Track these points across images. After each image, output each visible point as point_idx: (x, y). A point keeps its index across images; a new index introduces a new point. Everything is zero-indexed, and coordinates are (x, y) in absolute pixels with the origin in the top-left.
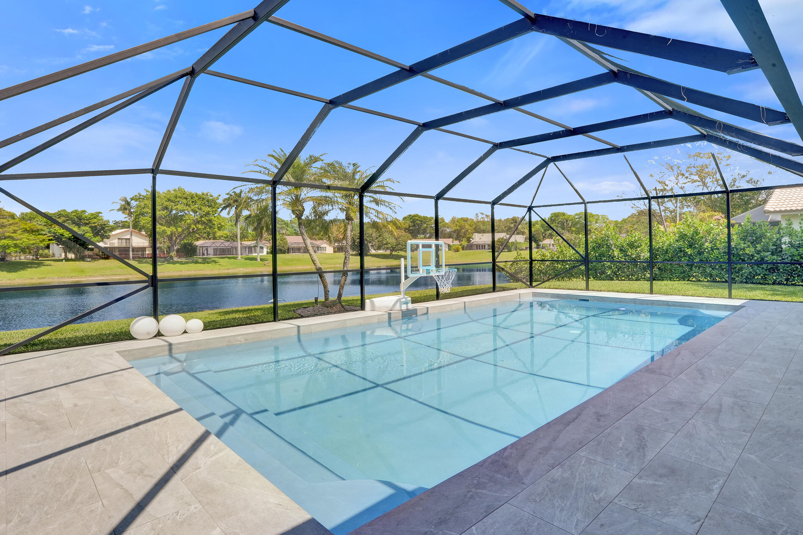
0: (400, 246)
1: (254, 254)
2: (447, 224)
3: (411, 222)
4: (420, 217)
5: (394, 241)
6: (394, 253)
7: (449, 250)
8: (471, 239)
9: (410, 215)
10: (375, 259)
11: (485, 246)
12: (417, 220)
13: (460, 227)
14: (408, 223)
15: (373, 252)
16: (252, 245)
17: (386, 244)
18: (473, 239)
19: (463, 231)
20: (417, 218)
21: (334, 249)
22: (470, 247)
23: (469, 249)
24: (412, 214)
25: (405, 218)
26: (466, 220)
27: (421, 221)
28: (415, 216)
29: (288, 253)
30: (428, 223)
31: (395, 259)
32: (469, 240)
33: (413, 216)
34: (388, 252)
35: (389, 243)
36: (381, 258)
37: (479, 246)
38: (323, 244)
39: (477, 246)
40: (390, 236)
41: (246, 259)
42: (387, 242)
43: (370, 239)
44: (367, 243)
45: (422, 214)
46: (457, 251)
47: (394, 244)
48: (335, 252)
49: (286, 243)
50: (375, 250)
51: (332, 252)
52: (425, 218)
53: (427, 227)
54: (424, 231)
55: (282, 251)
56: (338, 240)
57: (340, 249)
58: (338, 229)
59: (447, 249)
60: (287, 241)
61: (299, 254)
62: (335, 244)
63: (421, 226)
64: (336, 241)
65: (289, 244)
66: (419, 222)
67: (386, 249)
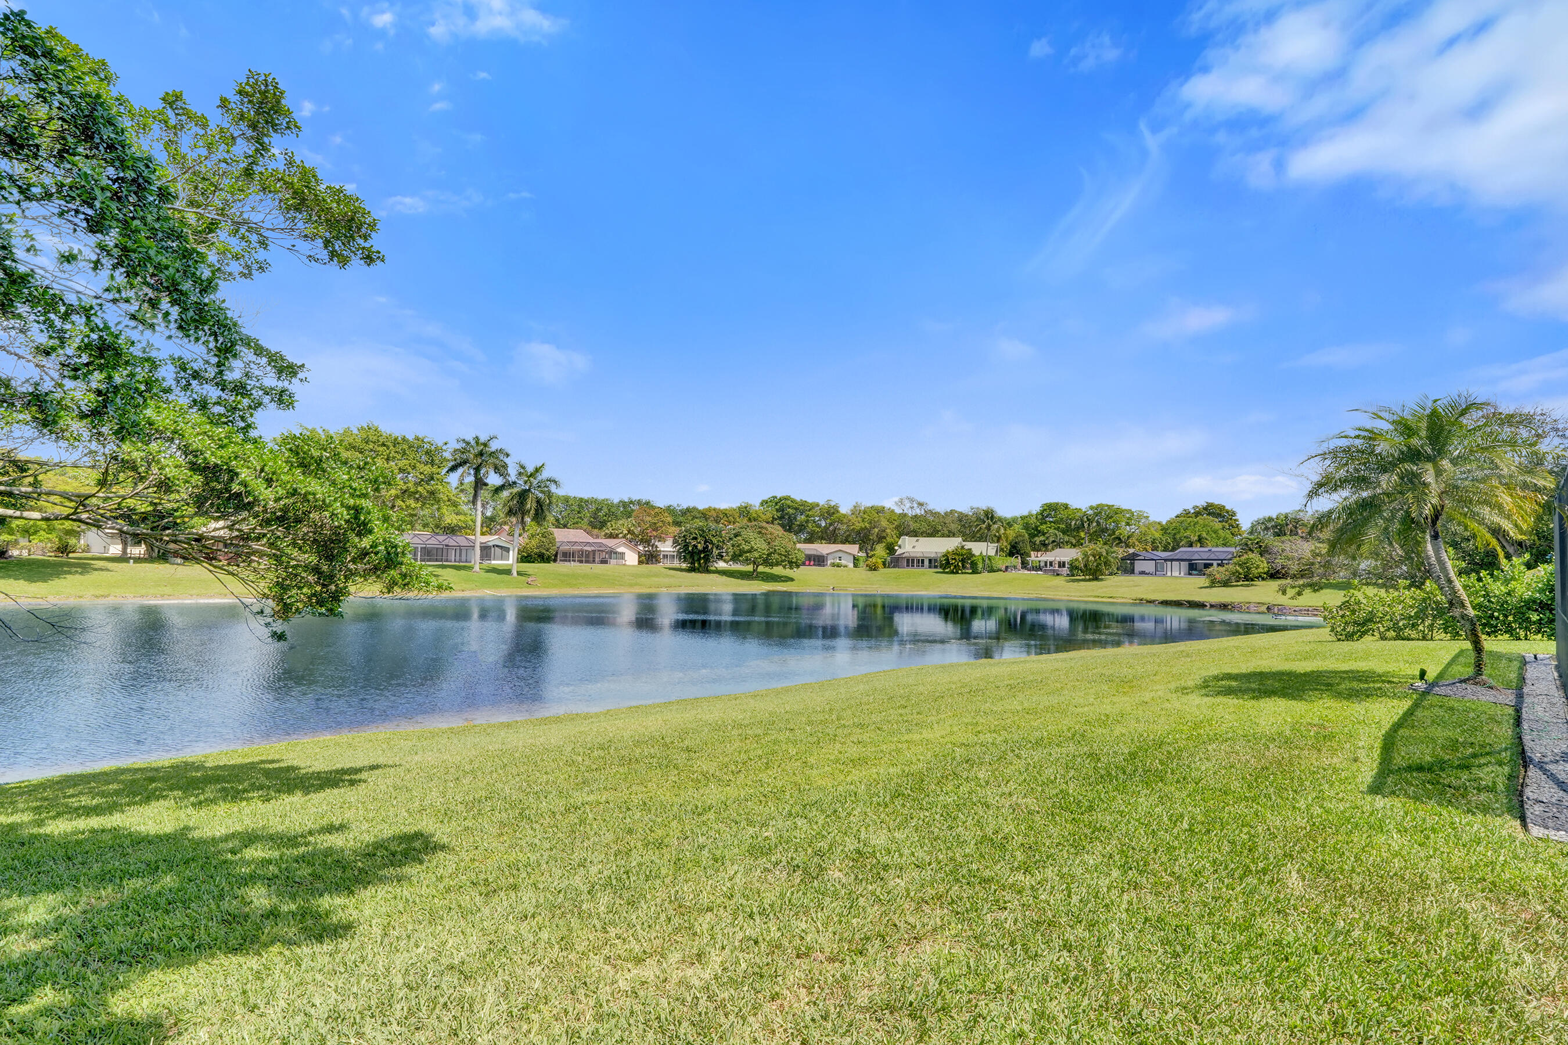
0: (776, 556)
1: (493, 562)
2: (844, 516)
3: (777, 510)
4: (793, 501)
5: (765, 546)
6: (761, 569)
7: (855, 566)
8: (896, 548)
9: (775, 497)
10: (724, 579)
11: (923, 561)
12: (789, 507)
13: (870, 523)
14: (771, 512)
15: (721, 565)
16: (491, 544)
17: (749, 551)
18: (900, 547)
19: (876, 530)
20: (789, 502)
21: (639, 557)
22: (895, 561)
23: (894, 567)
24: (779, 495)
25: (764, 503)
26: (880, 510)
27: (796, 509)
28: (786, 499)
29: (555, 561)
30: (810, 513)
31: (763, 580)
32: (890, 549)
33: (781, 500)
34: (750, 568)
35: (756, 550)
36: (738, 578)
37: (913, 560)
38: (619, 547)
39: (908, 560)
40: (756, 535)
41: (488, 571)
42: (752, 547)
43: (718, 541)
44: (712, 548)
45: (798, 496)
46: (875, 570)
47: (765, 551)
48: (640, 562)
49: (552, 542)
50: (726, 562)
51: (637, 563)
52: (804, 503)
53: (807, 522)
54: (802, 528)
55: (543, 558)
56: (646, 541)
57: (650, 557)
58: (648, 519)
59: (851, 565)
60: (554, 539)
61: (578, 564)
62: (641, 548)
63: (795, 518)
64: (642, 541)
65: (558, 544)
66: (791, 511)
67: (747, 561)
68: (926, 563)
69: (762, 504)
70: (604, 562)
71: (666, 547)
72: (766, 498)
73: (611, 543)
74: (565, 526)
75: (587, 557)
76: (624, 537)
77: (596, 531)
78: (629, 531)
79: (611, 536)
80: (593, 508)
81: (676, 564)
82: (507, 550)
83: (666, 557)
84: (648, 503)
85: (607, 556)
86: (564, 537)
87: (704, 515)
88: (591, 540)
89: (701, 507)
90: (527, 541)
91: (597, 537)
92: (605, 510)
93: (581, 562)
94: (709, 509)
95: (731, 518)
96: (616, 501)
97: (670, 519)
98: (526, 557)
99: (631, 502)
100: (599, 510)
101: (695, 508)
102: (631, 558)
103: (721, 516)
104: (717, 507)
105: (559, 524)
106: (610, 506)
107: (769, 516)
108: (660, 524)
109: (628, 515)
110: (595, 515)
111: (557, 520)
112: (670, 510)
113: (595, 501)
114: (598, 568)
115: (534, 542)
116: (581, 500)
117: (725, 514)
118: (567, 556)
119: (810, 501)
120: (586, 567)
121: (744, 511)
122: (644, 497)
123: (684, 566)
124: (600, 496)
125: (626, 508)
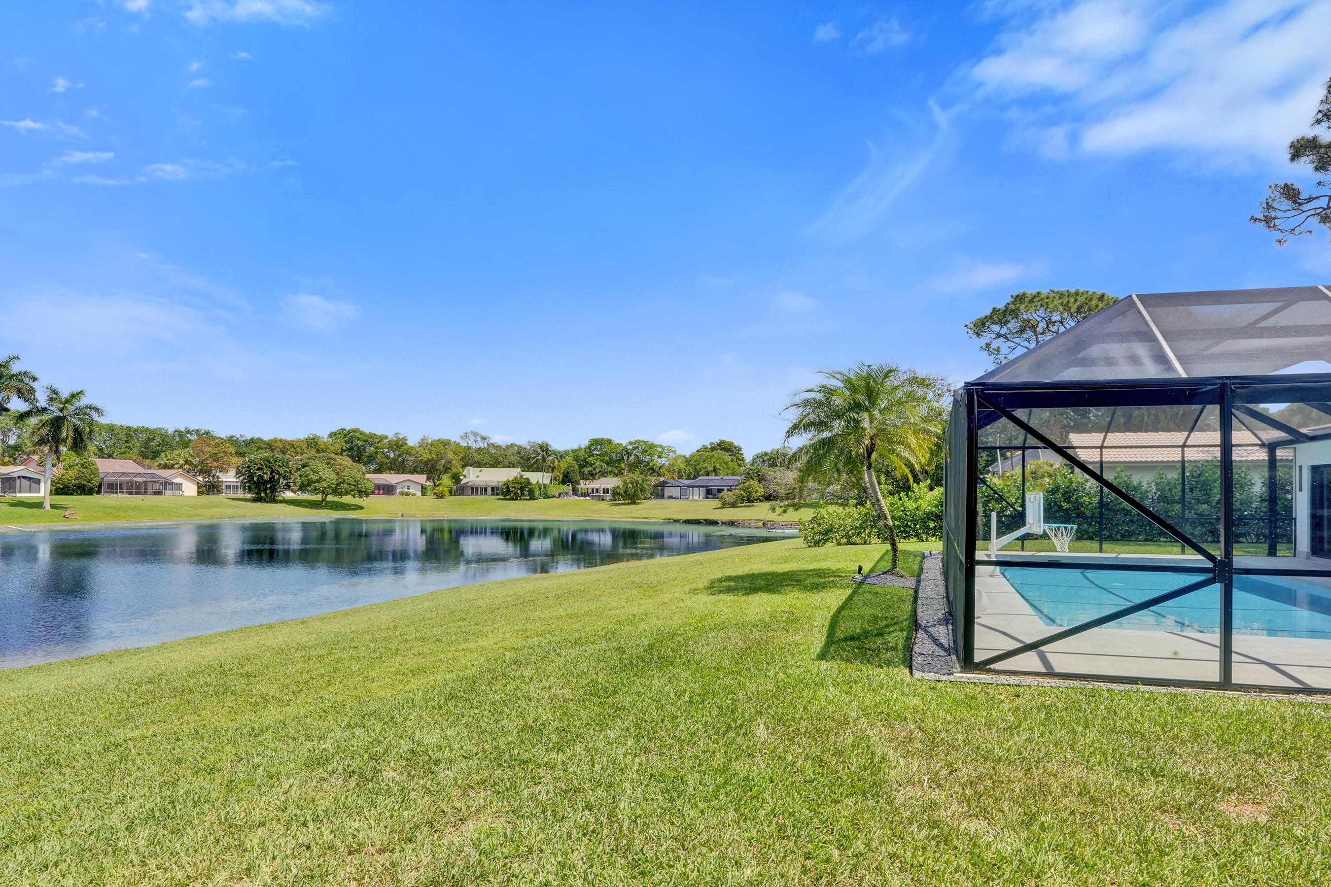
0: (345, 486)
1: (18, 495)
2: (412, 448)
3: (346, 442)
4: (362, 433)
5: (333, 476)
6: (330, 498)
7: (423, 494)
8: (462, 477)
9: (343, 430)
10: (292, 508)
11: (486, 489)
12: (358, 439)
13: (437, 455)
14: (341, 444)
15: (289, 495)
16: (15, 475)
17: (318, 481)
18: (465, 476)
19: (443, 461)
20: (357, 435)
21: (199, 488)
22: (460, 490)
23: (459, 495)
24: (348, 428)
25: (332, 435)
26: (446, 443)
27: (365, 441)
28: (354, 431)
29: (99, 492)
30: (379, 445)
31: (332, 508)
32: (456, 478)
33: (349, 432)
34: (319, 497)
35: (325, 480)
36: (306, 507)
37: (477, 489)
38: (175, 477)
39: (472, 489)
40: (324, 466)
41: (13, 505)
42: (321, 478)
43: (285, 471)
44: (279, 478)
45: (367, 429)
46: (441, 497)
47: (334, 481)
48: (200, 493)
49: (95, 472)
50: (293, 491)
51: (196, 494)
52: (373, 436)
53: (376, 453)
54: (371, 459)
55: (84, 489)
56: (206, 471)
57: (211, 488)
58: (208, 449)
59: (419, 494)
60: (97, 470)
61: (127, 496)
62: (200, 478)
63: (364, 450)
64: (201, 472)
65: (102, 476)
66: (360, 443)
67: (316, 491)
68: (489, 491)
69: (330, 436)
70: (158, 493)
71: (229, 477)
72: (334, 430)
73: (165, 473)
74: (110, 456)
75: (137, 489)
76: (181, 467)
77: (147, 462)
78: (186, 462)
79: (165, 467)
80: (144, 437)
81: (240, 494)
82: (38, 482)
83: (228, 487)
84: (207, 433)
85: (161, 488)
86: (107, 468)
87: (270, 446)
88: (141, 470)
89: (266, 438)
90: (63, 472)
91: (150, 467)
92: (158, 439)
93: (130, 493)
94: (275, 440)
95: (299, 450)
96: (171, 431)
97: (232, 450)
98: (62, 489)
99: (188, 432)
100: (150, 440)
101: (259, 439)
102: (190, 489)
103: (287, 447)
104: (284, 438)
105: (101, 454)
106: (164, 436)
107: (337, 447)
108: (222, 454)
109: (186, 444)
110: (146, 444)
111: (101, 450)
112: (232, 440)
113: (147, 430)
114: (150, 500)
115: (72, 473)
116: (129, 428)
117: (292, 445)
118: (113, 488)
119: (379, 433)
120: (136, 499)
121: (313, 443)
122: (203, 428)
123: (249, 496)
124: (153, 424)
125: (182, 439)
